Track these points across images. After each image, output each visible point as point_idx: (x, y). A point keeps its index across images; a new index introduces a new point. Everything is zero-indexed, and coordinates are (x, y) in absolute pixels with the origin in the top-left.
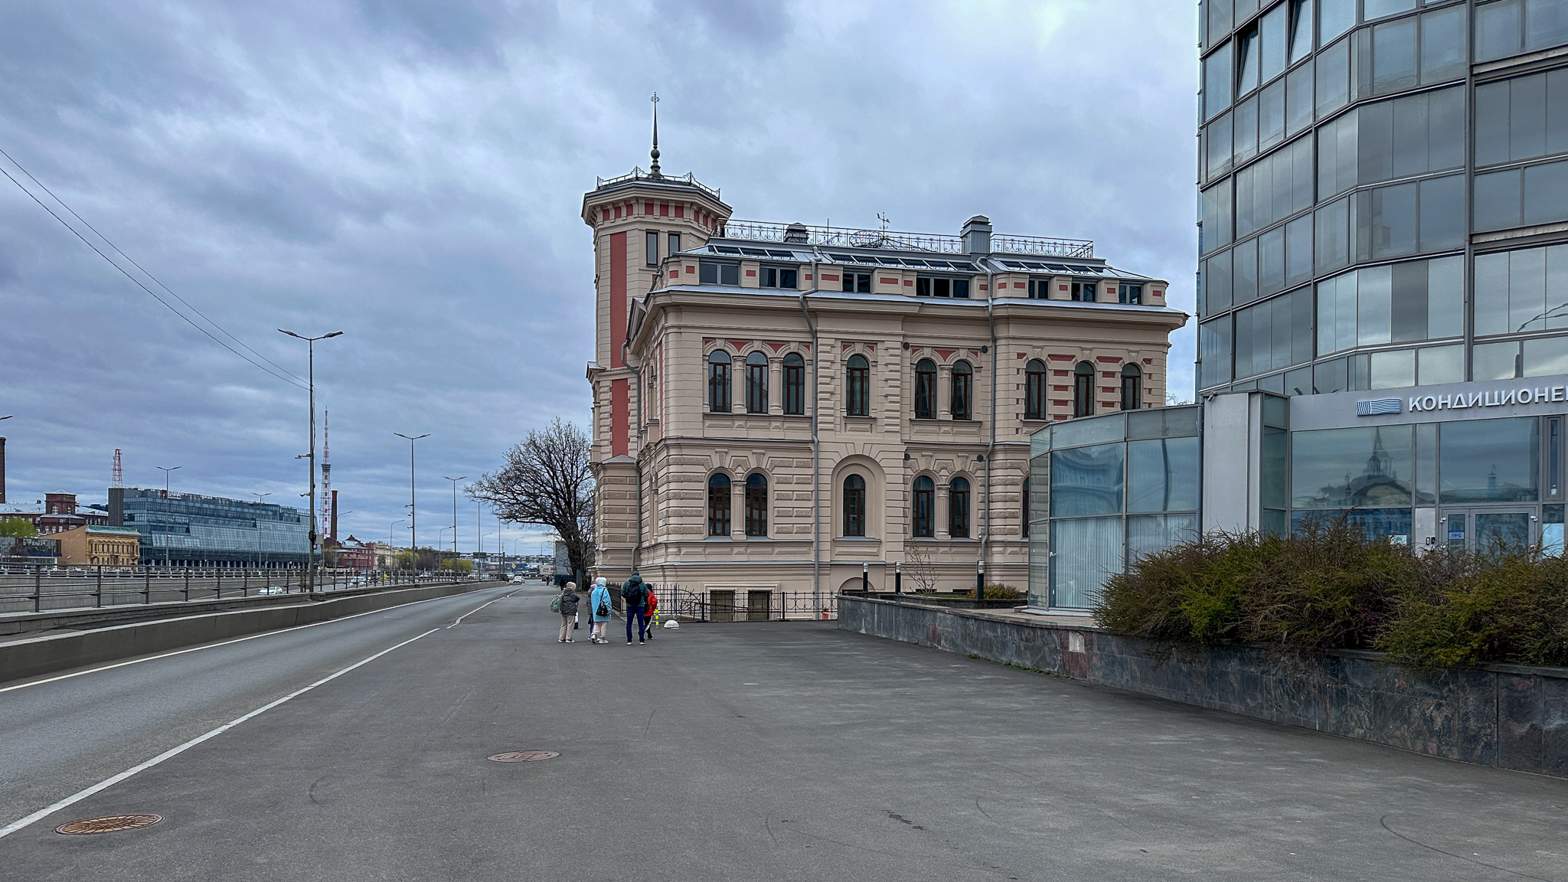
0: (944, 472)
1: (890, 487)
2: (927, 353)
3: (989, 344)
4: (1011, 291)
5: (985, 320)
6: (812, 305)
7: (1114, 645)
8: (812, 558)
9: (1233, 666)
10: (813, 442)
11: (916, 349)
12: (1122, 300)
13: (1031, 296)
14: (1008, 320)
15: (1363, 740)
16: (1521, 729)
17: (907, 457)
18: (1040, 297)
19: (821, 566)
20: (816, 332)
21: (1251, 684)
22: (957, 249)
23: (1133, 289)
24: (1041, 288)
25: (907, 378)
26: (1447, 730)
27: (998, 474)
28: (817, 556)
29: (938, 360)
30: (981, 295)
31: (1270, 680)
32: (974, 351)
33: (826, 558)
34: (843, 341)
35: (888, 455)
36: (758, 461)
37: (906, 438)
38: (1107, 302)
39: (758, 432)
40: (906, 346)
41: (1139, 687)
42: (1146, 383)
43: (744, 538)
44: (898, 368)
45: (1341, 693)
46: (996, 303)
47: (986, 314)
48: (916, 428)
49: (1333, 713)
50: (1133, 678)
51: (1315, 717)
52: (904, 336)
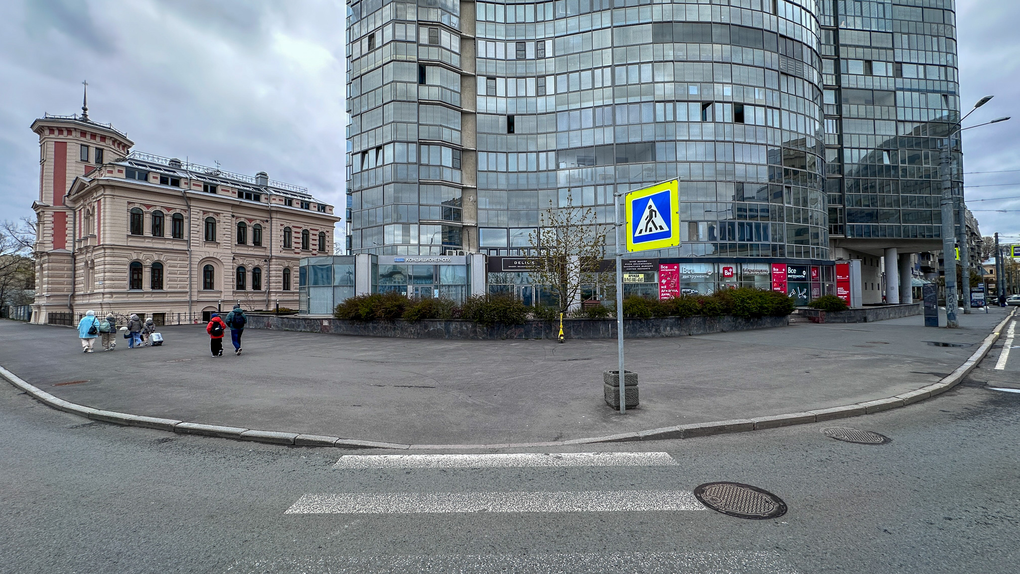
0: (250, 265)
1: (226, 270)
2: (243, 220)
3: (269, 219)
4: (277, 201)
5: (268, 210)
6: (188, 195)
7: (338, 323)
8: (188, 298)
9: (371, 324)
10: (188, 250)
11: (237, 218)
12: (319, 210)
13: (286, 204)
14: (277, 212)
15: (399, 337)
16: (427, 331)
17: (234, 259)
18: (289, 205)
19: (192, 302)
20: (190, 206)
21: (375, 328)
22: (254, 182)
23: (322, 207)
24: (289, 202)
25: (234, 228)
26: (414, 333)
27: (273, 267)
28: (191, 298)
29: (247, 223)
30: (266, 201)
31: (379, 327)
32: (263, 221)
33: (195, 298)
34: (203, 211)
35: (224, 257)
36: (159, 257)
37: (234, 251)
38: (313, 210)
39: (158, 244)
40: (233, 216)
41: (345, 332)
42: (327, 239)
43: (151, 290)
44: (230, 224)
45: (395, 328)
46: (272, 205)
47: (268, 209)
48: (238, 248)
49: (393, 332)
50: (344, 330)
51: (389, 334)
52: (232, 212)
